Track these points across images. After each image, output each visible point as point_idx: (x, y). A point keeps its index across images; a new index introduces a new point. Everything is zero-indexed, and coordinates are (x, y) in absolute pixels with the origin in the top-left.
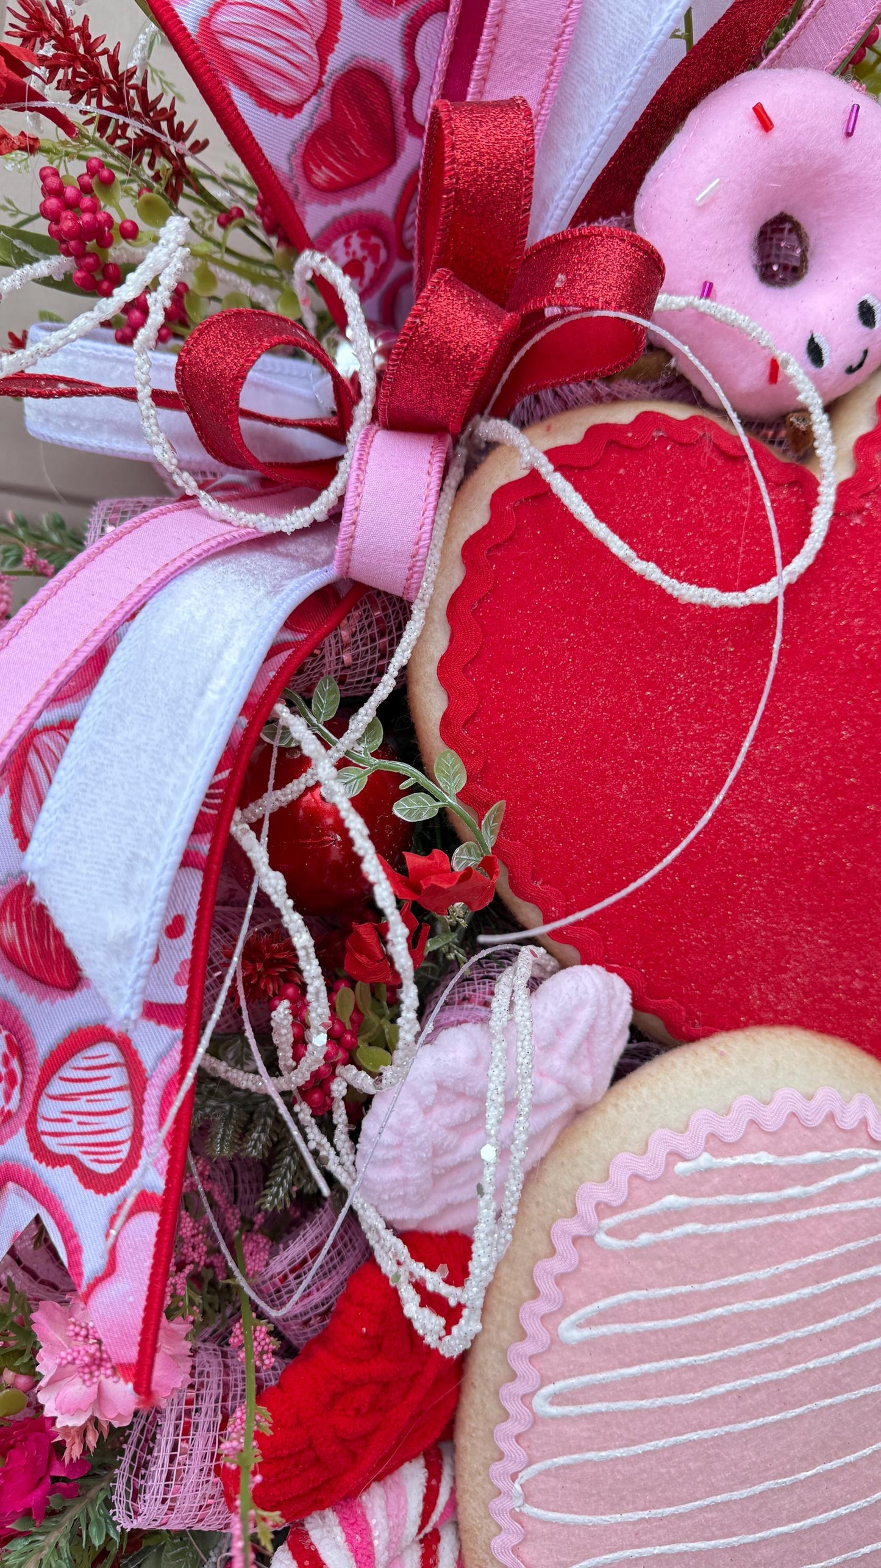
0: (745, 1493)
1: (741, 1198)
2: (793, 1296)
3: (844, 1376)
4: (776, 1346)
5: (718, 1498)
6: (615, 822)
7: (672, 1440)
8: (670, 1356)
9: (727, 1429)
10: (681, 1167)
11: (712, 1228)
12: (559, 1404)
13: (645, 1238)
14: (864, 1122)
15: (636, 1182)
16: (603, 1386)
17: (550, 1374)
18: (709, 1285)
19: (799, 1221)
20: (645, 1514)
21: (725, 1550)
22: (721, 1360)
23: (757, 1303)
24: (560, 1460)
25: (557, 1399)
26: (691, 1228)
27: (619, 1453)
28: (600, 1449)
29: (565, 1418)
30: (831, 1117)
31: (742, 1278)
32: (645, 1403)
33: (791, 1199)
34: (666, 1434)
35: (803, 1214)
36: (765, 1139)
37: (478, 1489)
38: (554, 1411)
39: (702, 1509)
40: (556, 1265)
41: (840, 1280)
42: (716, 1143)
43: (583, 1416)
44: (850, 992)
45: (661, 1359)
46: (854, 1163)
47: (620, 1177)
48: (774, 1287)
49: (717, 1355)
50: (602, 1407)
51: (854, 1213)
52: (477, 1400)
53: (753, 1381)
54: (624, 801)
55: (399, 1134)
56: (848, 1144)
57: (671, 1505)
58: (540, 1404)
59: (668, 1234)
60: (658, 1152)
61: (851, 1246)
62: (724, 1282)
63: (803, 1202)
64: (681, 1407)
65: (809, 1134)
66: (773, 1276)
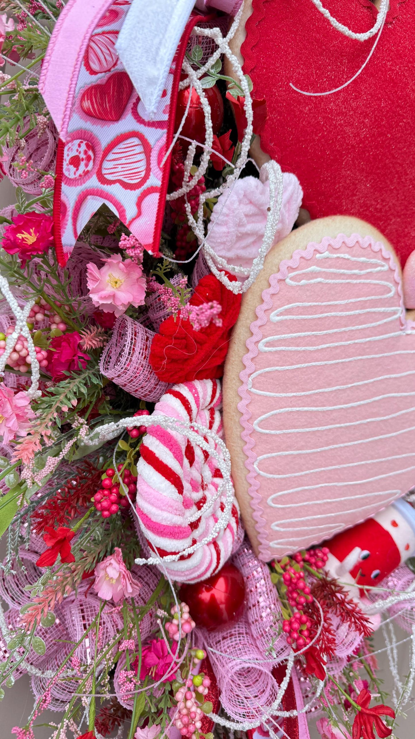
0: (330, 389)
1: (338, 271)
2: (352, 313)
3: (367, 348)
4: (345, 332)
5: (321, 390)
6: (302, 122)
7: (306, 365)
8: (308, 331)
9: (326, 362)
10: (318, 255)
11: (327, 281)
12: (268, 347)
13: (303, 282)
14: (381, 250)
15: (302, 260)
16: (285, 340)
17: (266, 334)
18: (324, 303)
19: (356, 284)
20: (295, 394)
21: (321, 412)
22: (326, 335)
23: (340, 313)
24: (267, 369)
25: (269, 344)
26: (319, 280)
27: (287, 368)
28: (281, 366)
29: (270, 352)
30: (370, 245)
31: (336, 302)
32: (299, 349)
33: (354, 274)
34: (305, 362)
35: (358, 281)
36: (348, 250)
37: (234, 386)
38: (267, 349)
39: (315, 394)
40: (271, 291)
41: (368, 310)
42: (332, 249)
43: (276, 352)
44: (376, 209)
45: (305, 331)
46: (376, 265)
47: (297, 257)
48: (346, 308)
49: (325, 332)
50: (283, 348)
51: (375, 284)
52: (236, 349)
53: (336, 344)
54: (306, 114)
55: (229, 209)
56: (375, 257)
57: (304, 391)
58: (260, 345)
59: (312, 281)
60: (311, 249)
61: (373, 297)
62: (329, 303)
63: (358, 277)
64: (311, 352)
65: (362, 250)
66: (347, 304)
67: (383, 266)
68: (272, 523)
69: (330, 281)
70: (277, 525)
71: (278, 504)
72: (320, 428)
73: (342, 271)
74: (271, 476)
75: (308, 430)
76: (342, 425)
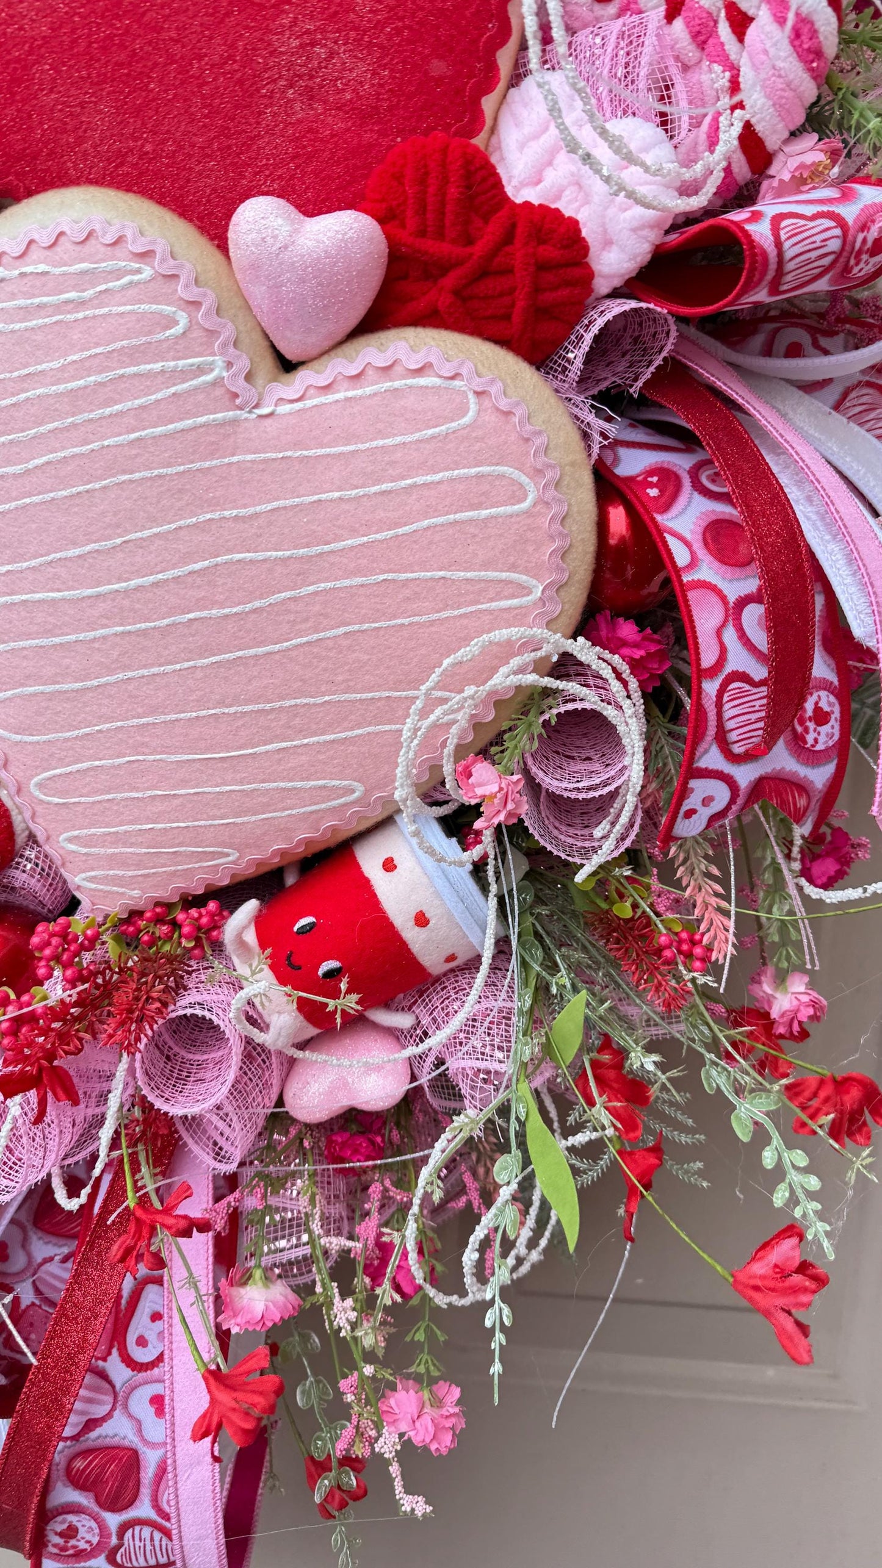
0: (77, 551)
1: (29, 301)
2: (81, 383)
3: (138, 455)
4: (74, 425)
5: (58, 555)
7: (13, 505)
9: (52, 495)
11: (12, 326)
14: (121, 239)
18: (16, 374)
19: (77, 321)
20: (9, 567)
21: (72, 601)
22: (36, 437)
23: (54, 388)
30: (91, 233)
31: (40, 368)
33: (67, 302)
34: (10, 499)
35: (80, 315)
36: (42, 254)
39: (48, 564)
41: (120, 371)
42: (10, 259)
46: (118, 274)
48: (65, 375)
49: (32, 432)
51: (123, 315)
53: (61, 454)
56: (110, 257)
57: (26, 561)
61: (124, 343)
62: (26, 371)
63: (82, 304)
64: (15, 476)
65: (78, 248)
66: (63, 365)
67: (138, 271)
68: (58, 836)
69: (17, 326)
70: (70, 840)
71: (53, 796)
72: (82, 636)
73: (37, 301)
74: (18, 737)
75: (57, 640)
76: (129, 628)
